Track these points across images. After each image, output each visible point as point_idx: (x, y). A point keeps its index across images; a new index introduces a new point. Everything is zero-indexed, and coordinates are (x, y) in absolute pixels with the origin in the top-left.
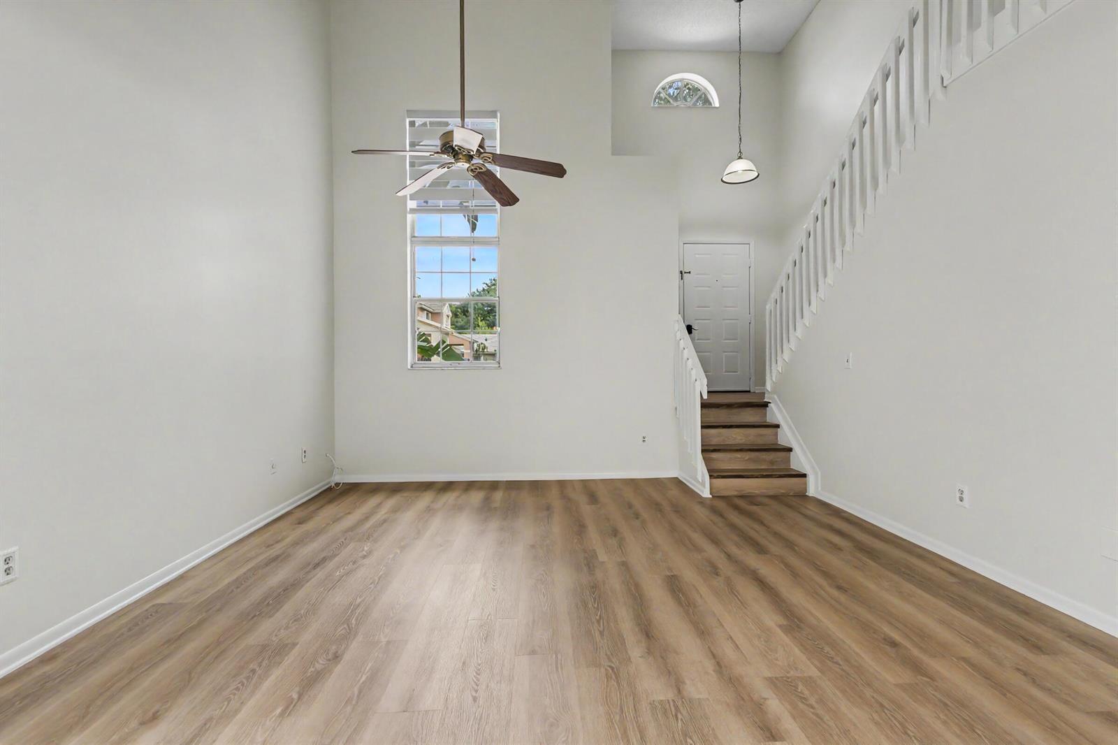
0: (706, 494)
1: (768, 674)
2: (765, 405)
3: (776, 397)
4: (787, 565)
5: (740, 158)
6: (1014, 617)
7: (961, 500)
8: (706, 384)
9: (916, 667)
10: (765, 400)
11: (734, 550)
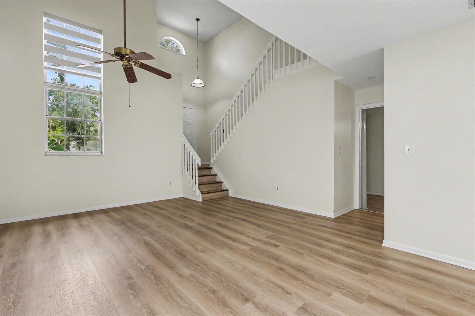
0: (200, 200)
1: (265, 237)
2: (211, 168)
3: (215, 165)
4: (243, 214)
5: (198, 78)
6: (295, 214)
7: (277, 189)
8: (200, 160)
9: (289, 227)
10: (210, 166)
11: (226, 214)
